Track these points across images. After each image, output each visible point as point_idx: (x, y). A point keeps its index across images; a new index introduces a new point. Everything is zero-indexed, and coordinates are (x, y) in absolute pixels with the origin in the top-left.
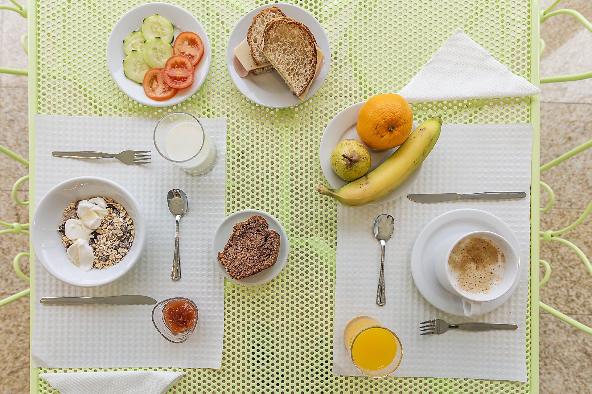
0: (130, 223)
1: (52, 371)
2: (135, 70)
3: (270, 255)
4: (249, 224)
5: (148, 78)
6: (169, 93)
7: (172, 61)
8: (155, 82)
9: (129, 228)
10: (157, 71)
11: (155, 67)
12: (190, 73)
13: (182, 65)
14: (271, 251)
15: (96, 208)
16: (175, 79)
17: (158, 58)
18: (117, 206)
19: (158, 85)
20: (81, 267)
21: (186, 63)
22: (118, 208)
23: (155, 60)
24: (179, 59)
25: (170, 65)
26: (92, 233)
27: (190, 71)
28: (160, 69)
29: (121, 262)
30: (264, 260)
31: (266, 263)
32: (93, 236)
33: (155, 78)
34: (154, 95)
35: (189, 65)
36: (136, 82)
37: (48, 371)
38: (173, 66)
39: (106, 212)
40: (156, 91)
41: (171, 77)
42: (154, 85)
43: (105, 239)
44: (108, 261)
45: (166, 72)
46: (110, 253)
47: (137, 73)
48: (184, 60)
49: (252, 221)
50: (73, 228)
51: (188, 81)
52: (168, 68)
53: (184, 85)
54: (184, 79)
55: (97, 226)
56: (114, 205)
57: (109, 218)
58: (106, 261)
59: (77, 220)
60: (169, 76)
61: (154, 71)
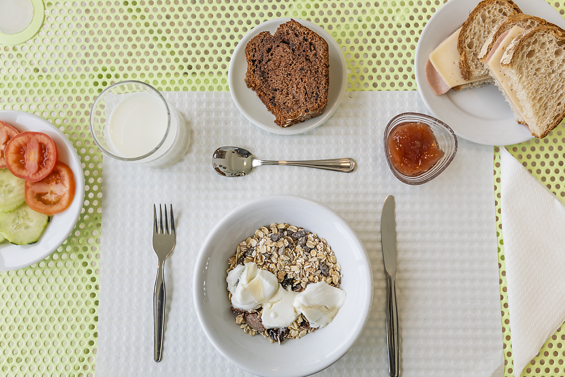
0: (266, 231)
1: (509, 359)
2: (27, 227)
3: (311, 44)
4: (254, 61)
5: (40, 205)
6: (64, 173)
7: (14, 167)
8: (45, 198)
9: (275, 231)
10: (29, 191)
11: (22, 197)
12: (33, 139)
13: (21, 151)
14: (306, 40)
15: (243, 280)
16: (41, 163)
17: (10, 192)
18: (241, 251)
19: (52, 193)
20: (339, 304)
21: (17, 144)
22: (244, 249)
23: (11, 195)
24: (11, 157)
25: (21, 171)
26: (285, 287)
27: (30, 139)
28: (27, 188)
29: (329, 243)
30: (315, 55)
31: (321, 53)
32: (289, 287)
33: (39, 197)
34: (67, 196)
35: (21, 140)
36: (46, 228)
37: (509, 366)
38: (22, 166)
39: (250, 266)
40: (60, 193)
41: (39, 169)
42: (52, 198)
43: (294, 268)
44: (329, 264)
45: (30, 176)
46: (315, 259)
47: (31, 224)
48: (12, 149)
49: (252, 54)
50: (276, 315)
51: (45, 141)
52: (24, 173)
53: (51, 147)
54: (42, 148)
55: (274, 277)
56: (238, 256)
57: (259, 261)
58: (328, 267)
59: (263, 312)
60: (38, 172)
61: (29, 197)
